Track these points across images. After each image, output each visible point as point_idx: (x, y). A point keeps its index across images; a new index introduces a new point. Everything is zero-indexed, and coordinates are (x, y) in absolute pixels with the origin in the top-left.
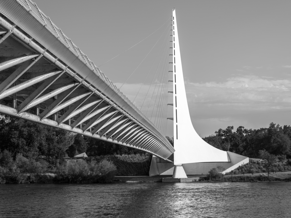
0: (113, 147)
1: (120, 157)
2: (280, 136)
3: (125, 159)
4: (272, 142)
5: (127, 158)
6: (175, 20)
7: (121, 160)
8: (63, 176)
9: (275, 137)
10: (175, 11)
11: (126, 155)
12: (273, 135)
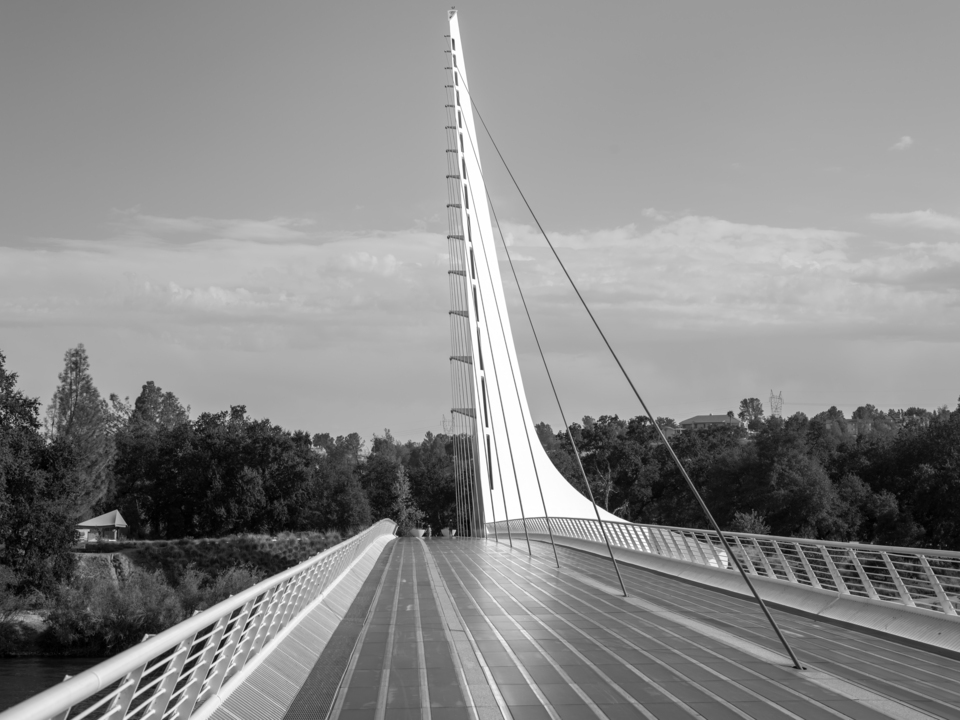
0: (212, 489)
1: (271, 545)
2: (798, 462)
3: (290, 551)
4: (773, 483)
5: (296, 548)
6: (458, 52)
7: (277, 556)
8: (81, 632)
9: (784, 467)
10: (455, 17)
11: (292, 536)
12: (776, 459)
